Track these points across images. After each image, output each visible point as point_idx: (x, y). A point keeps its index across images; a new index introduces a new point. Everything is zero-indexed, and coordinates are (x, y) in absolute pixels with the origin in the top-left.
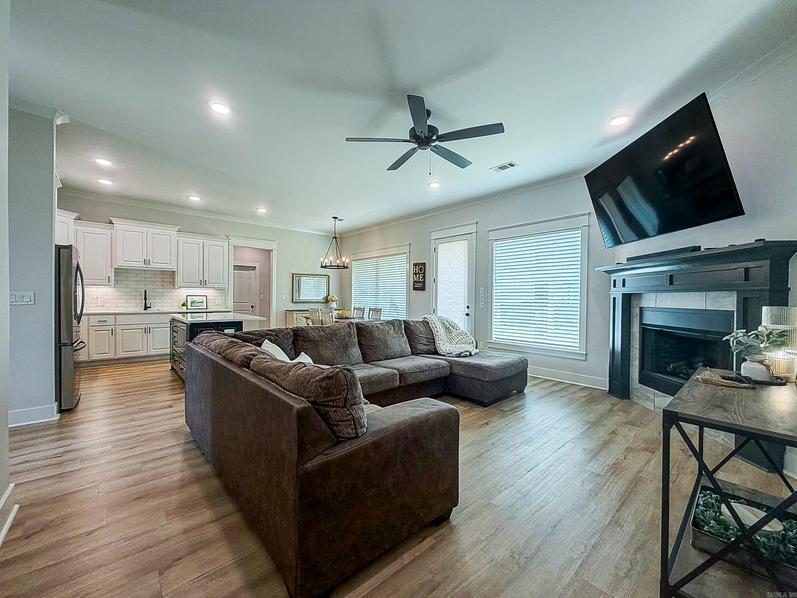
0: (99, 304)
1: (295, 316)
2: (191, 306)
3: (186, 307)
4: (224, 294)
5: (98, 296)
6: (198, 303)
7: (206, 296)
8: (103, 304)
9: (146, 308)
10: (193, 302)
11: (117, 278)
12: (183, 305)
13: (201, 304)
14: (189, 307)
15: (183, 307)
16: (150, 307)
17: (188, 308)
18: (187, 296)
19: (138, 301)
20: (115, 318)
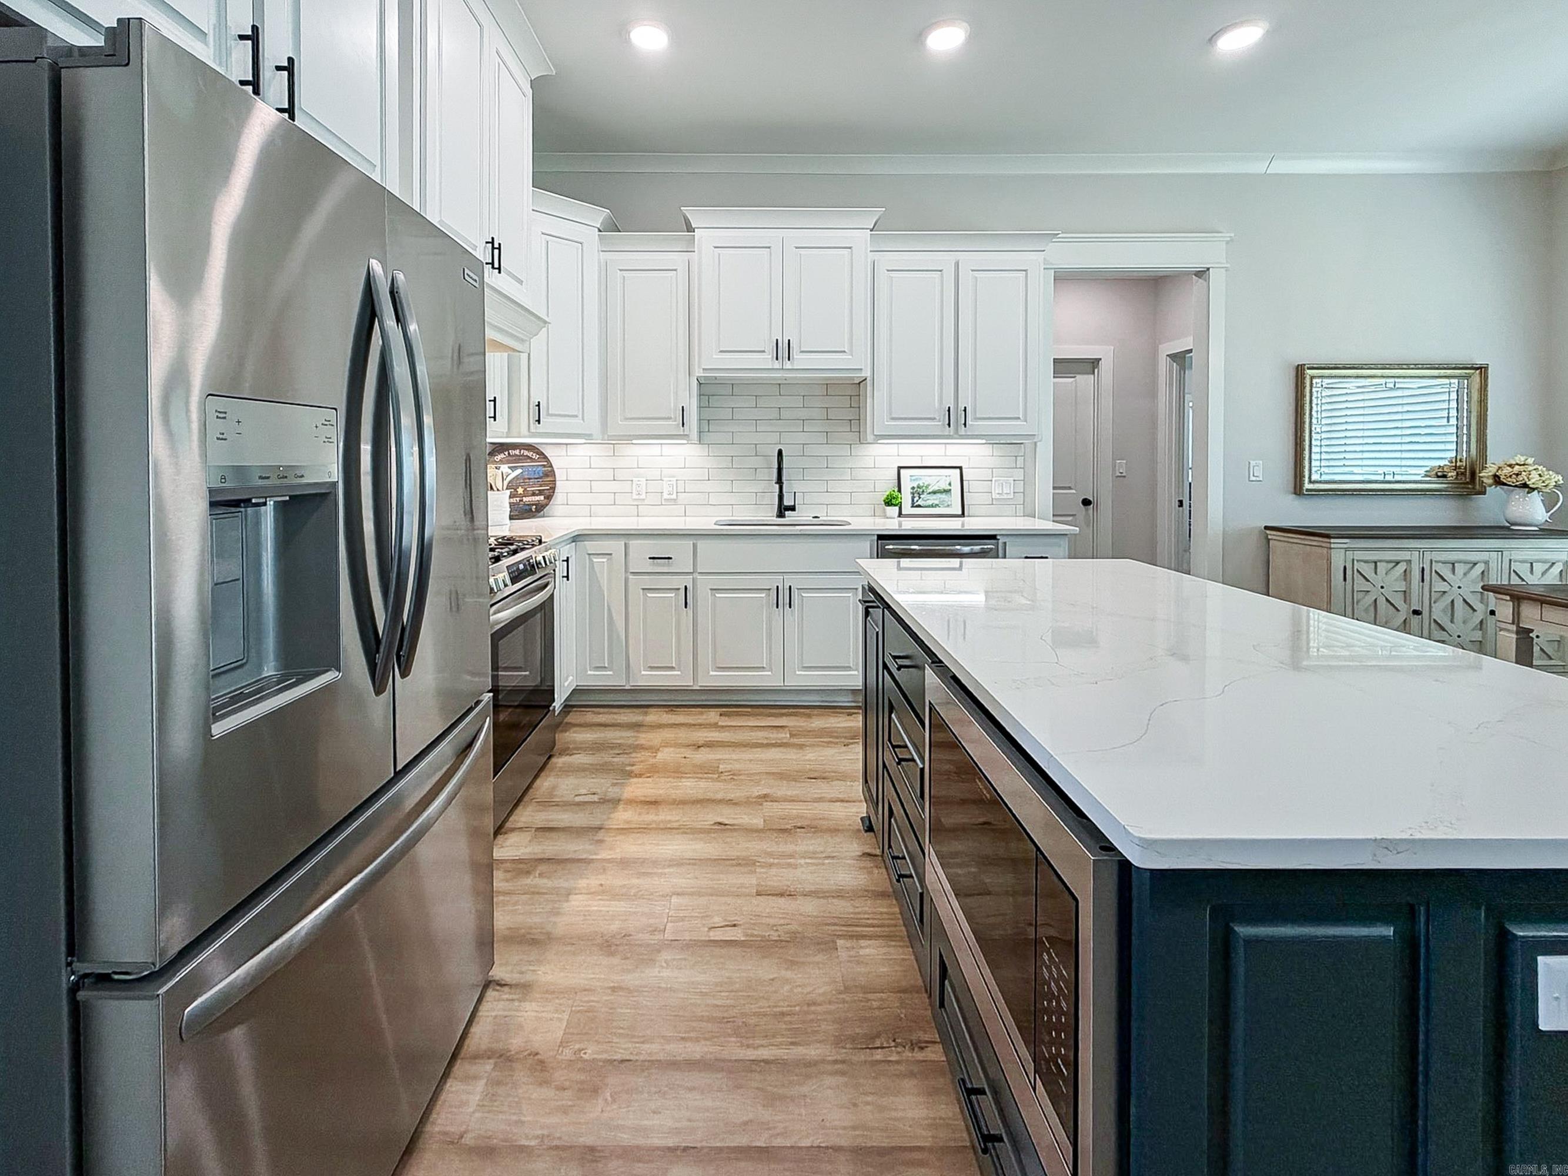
0: (666, 496)
1: (1338, 559)
2: (912, 507)
3: (897, 508)
4: (1020, 460)
5: (665, 472)
6: (934, 493)
7: (960, 468)
8: (674, 496)
9: (783, 510)
10: (917, 492)
11: (707, 414)
12: (889, 502)
13: (943, 496)
14: (907, 509)
15: (888, 508)
16: (792, 508)
17: (903, 512)
18: (900, 468)
19: (759, 487)
20: (695, 546)
